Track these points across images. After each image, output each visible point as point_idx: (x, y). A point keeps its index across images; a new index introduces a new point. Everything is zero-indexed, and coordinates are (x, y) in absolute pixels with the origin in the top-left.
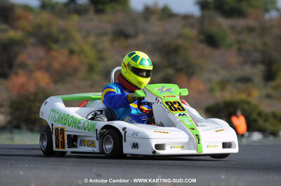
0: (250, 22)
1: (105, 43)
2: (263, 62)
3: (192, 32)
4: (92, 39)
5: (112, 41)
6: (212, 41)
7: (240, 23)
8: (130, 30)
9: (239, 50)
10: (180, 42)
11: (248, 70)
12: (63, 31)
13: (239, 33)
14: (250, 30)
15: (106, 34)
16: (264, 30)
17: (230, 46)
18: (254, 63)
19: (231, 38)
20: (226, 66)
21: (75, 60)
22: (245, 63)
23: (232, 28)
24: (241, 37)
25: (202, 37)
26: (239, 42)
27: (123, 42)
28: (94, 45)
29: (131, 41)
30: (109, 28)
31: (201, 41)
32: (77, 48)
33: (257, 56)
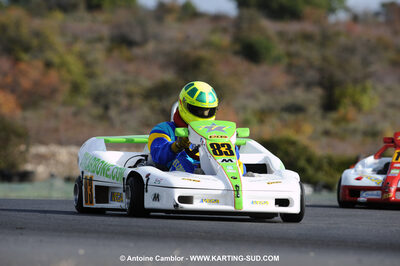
0: (307, 26)
1: (98, 53)
2: (321, 84)
3: (224, 40)
4: (79, 47)
5: (110, 51)
6: (251, 53)
7: (292, 27)
8: (136, 35)
9: (290, 66)
10: (204, 53)
11: (300, 95)
12: (37, 34)
13: (291, 42)
14: (307, 37)
15: (100, 40)
16: (326, 39)
17: (277, 60)
18: (309, 86)
19: (279, 49)
20: (269, 90)
21: (53, 76)
22: (296, 84)
23: (281, 34)
24: (294, 48)
25: (237, 47)
26: (290, 55)
27: (125, 52)
28: (81, 56)
29: (137, 51)
30: (105, 31)
31: (236, 53)
32: (56, 59)
33: (312, 75)
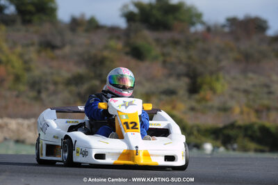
0: (175, 35)
1: (32, 54)
2: (187, 75)
3: (119, 45)
4: (19, 49)
5: (39, 52)
6: (137, 54)
7: (165, 36)
8: (57, 42)
9: (164, 62)
10: (106, 53)
11: (172, 83)
13: (164, 46)
14: (175, 42)
15: (32, 44)
16: (189, 43)
17: (155, 58)
18: (179, 76)
19: (156, 51)
20: (151, 79)
22: (170, 75)
23: (158, 40)
24: (166, 50)
25: (128, 49)
26: (164, 55)
27: (49, 53)
28: (21, 56)
29: (58, 52)
30: (36, 39)
31: (127, 54)
32: (3, 58)
33: (181, 69)
